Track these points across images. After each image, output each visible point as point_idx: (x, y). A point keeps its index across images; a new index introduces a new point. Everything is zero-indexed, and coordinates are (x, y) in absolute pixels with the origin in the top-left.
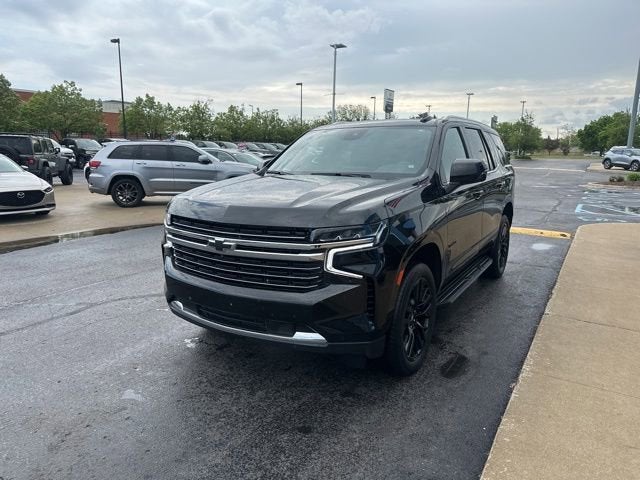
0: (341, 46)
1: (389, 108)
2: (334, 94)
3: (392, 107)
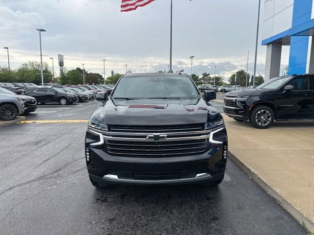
0: (43, 30)
1: (61, 64)
2: (41, 55)
3: (63, 64)
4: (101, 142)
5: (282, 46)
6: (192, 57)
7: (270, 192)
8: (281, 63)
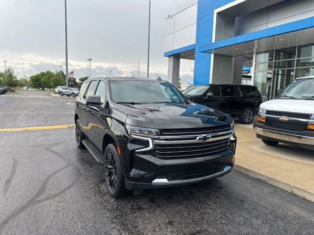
4: (151, 146)
5: (181, 59)
6: (90, 60)
7: (252, 175)
8: (180, 74)
